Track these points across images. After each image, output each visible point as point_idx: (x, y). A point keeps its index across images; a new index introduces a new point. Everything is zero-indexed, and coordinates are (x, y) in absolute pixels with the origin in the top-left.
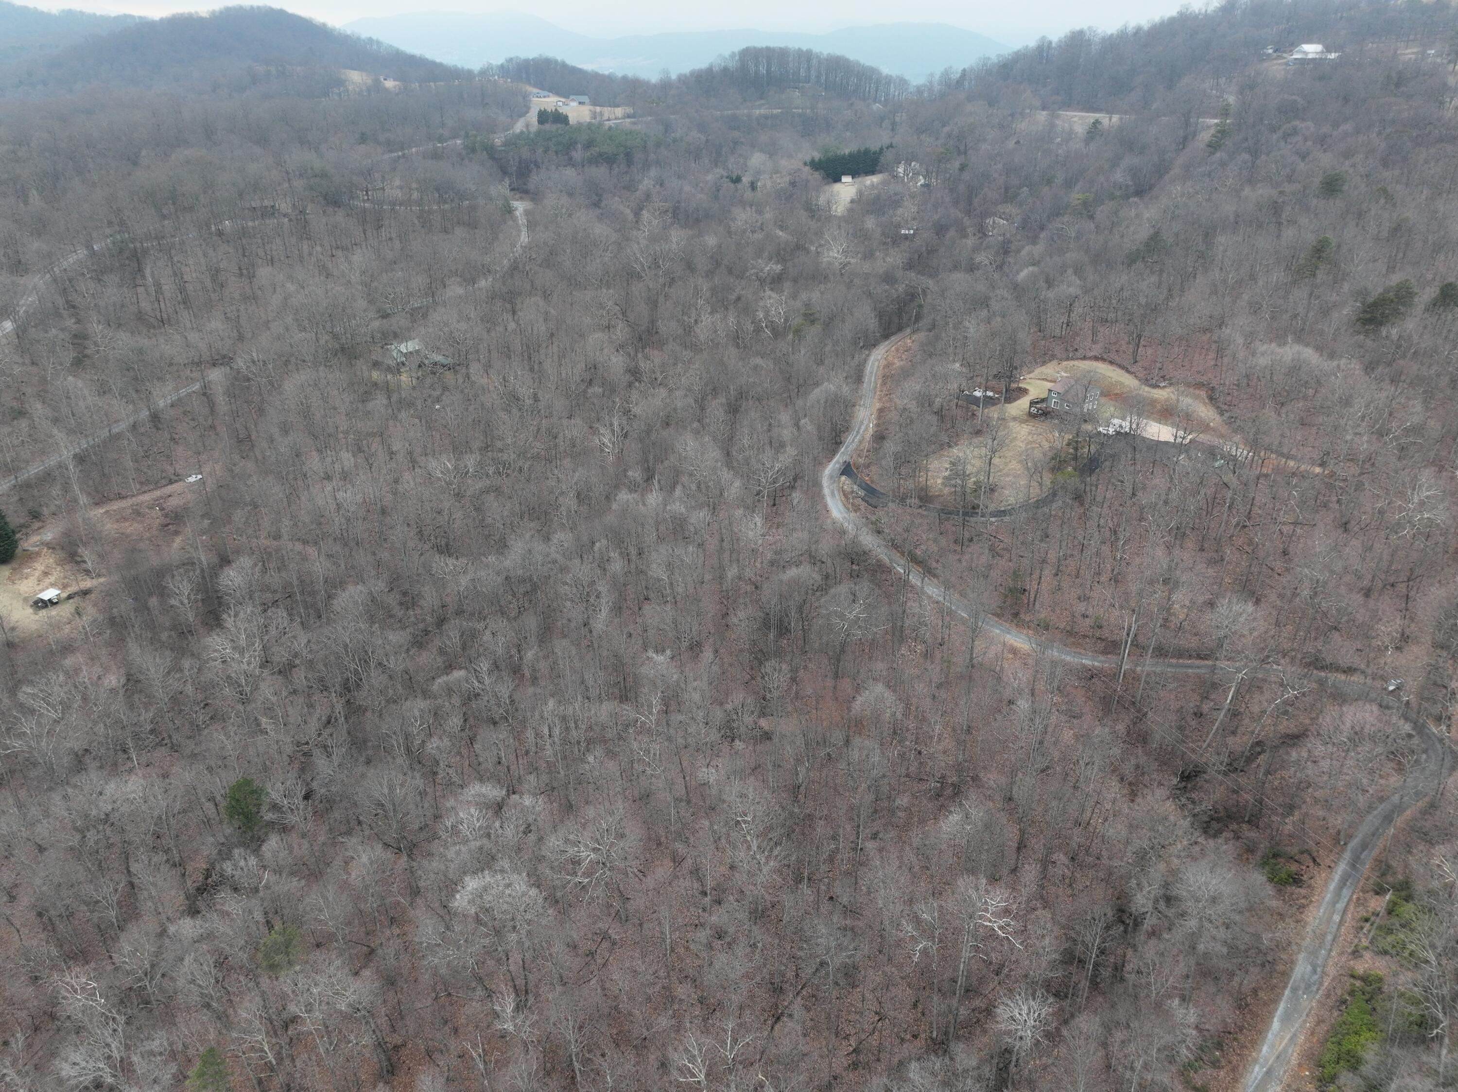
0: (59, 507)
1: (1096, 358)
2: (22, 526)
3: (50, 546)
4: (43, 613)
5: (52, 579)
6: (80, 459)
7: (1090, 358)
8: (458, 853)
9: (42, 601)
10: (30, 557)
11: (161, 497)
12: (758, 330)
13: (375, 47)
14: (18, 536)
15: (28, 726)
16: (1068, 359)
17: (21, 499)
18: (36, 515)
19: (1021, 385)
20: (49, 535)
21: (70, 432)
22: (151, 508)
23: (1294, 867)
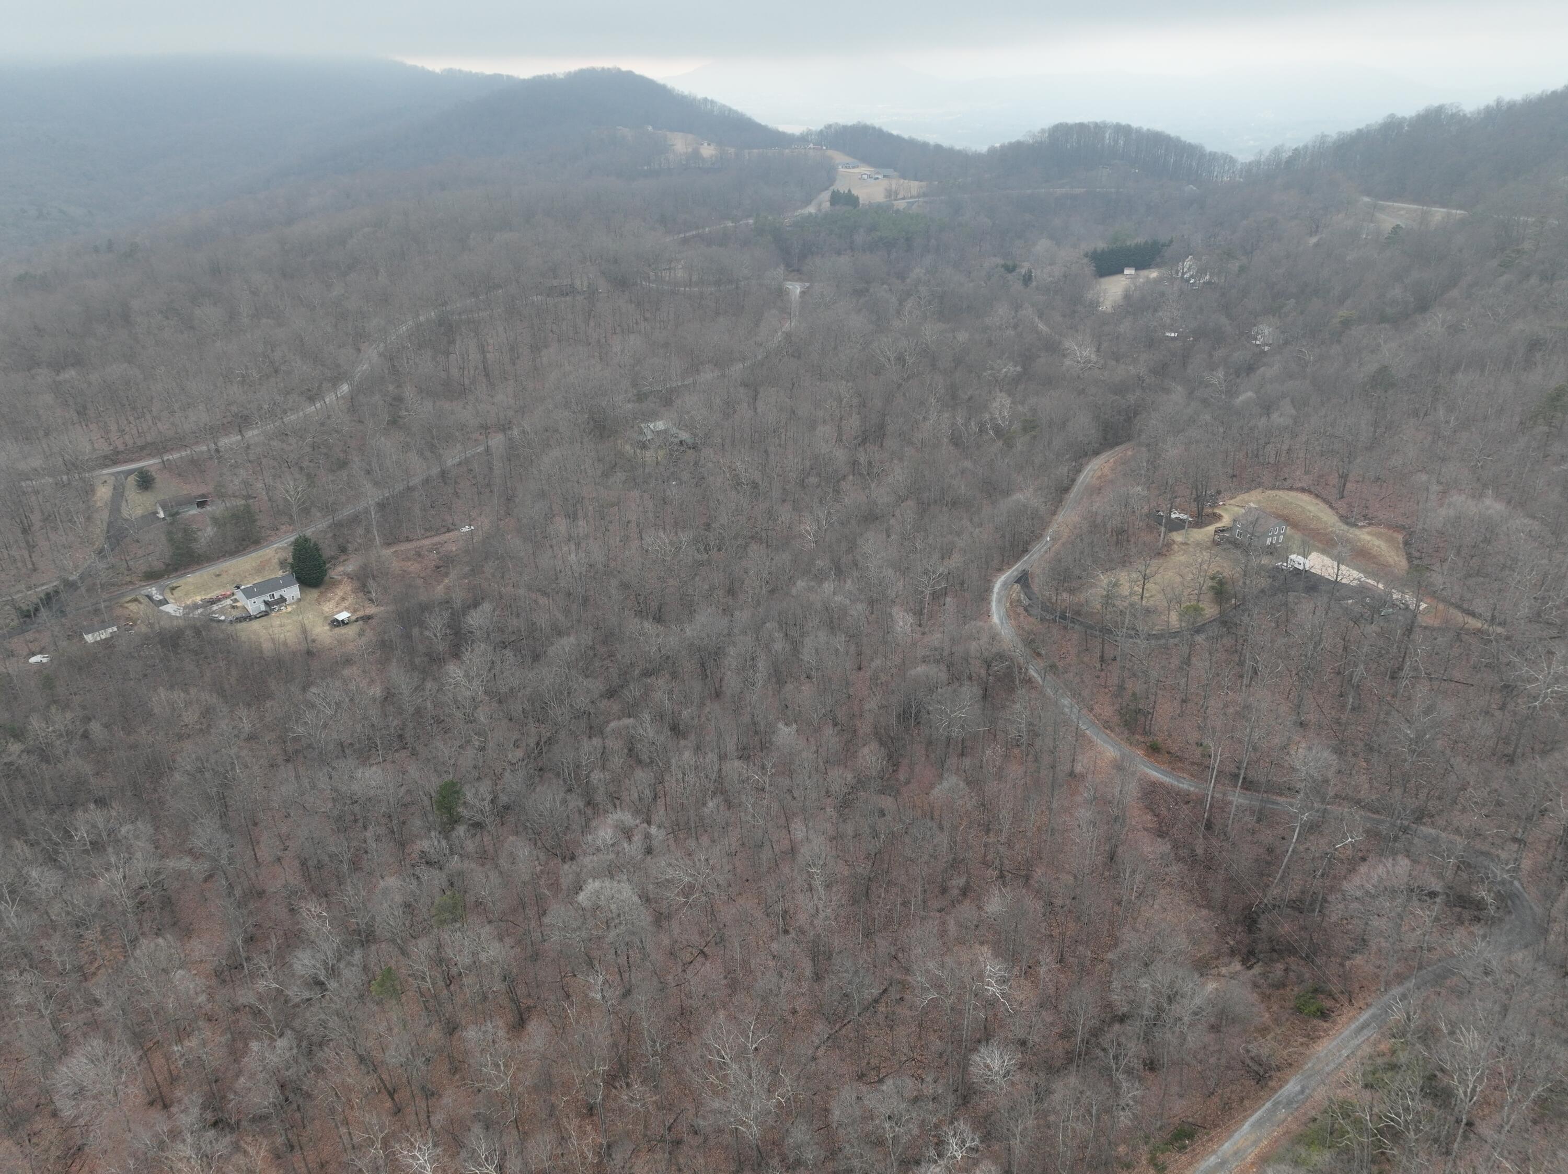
0: (360, 544)
1: (1303, 490)
2: (333, 558)
3: (350, 577)
4: (337, 630)
5: (346, 604)
6: (381, 506)
7: (1297, 489)
8: (591, 861)
9: (337, 621)
10: (334, 584)
11: (439, 543)
12: (982, 430)
13: (709, 107)
14: (328, 565)
15: (309, 716)
16: (1273, 488)
17: (335, 535)
18: (343, 550)
19: (1217, 511)
20: (350, 567)
21: (376, 484)
22: (430, 551)
23: (1328, 1003)
